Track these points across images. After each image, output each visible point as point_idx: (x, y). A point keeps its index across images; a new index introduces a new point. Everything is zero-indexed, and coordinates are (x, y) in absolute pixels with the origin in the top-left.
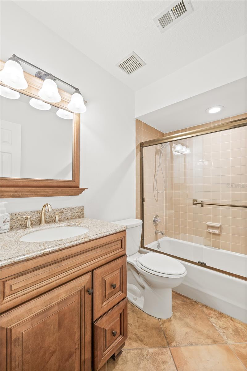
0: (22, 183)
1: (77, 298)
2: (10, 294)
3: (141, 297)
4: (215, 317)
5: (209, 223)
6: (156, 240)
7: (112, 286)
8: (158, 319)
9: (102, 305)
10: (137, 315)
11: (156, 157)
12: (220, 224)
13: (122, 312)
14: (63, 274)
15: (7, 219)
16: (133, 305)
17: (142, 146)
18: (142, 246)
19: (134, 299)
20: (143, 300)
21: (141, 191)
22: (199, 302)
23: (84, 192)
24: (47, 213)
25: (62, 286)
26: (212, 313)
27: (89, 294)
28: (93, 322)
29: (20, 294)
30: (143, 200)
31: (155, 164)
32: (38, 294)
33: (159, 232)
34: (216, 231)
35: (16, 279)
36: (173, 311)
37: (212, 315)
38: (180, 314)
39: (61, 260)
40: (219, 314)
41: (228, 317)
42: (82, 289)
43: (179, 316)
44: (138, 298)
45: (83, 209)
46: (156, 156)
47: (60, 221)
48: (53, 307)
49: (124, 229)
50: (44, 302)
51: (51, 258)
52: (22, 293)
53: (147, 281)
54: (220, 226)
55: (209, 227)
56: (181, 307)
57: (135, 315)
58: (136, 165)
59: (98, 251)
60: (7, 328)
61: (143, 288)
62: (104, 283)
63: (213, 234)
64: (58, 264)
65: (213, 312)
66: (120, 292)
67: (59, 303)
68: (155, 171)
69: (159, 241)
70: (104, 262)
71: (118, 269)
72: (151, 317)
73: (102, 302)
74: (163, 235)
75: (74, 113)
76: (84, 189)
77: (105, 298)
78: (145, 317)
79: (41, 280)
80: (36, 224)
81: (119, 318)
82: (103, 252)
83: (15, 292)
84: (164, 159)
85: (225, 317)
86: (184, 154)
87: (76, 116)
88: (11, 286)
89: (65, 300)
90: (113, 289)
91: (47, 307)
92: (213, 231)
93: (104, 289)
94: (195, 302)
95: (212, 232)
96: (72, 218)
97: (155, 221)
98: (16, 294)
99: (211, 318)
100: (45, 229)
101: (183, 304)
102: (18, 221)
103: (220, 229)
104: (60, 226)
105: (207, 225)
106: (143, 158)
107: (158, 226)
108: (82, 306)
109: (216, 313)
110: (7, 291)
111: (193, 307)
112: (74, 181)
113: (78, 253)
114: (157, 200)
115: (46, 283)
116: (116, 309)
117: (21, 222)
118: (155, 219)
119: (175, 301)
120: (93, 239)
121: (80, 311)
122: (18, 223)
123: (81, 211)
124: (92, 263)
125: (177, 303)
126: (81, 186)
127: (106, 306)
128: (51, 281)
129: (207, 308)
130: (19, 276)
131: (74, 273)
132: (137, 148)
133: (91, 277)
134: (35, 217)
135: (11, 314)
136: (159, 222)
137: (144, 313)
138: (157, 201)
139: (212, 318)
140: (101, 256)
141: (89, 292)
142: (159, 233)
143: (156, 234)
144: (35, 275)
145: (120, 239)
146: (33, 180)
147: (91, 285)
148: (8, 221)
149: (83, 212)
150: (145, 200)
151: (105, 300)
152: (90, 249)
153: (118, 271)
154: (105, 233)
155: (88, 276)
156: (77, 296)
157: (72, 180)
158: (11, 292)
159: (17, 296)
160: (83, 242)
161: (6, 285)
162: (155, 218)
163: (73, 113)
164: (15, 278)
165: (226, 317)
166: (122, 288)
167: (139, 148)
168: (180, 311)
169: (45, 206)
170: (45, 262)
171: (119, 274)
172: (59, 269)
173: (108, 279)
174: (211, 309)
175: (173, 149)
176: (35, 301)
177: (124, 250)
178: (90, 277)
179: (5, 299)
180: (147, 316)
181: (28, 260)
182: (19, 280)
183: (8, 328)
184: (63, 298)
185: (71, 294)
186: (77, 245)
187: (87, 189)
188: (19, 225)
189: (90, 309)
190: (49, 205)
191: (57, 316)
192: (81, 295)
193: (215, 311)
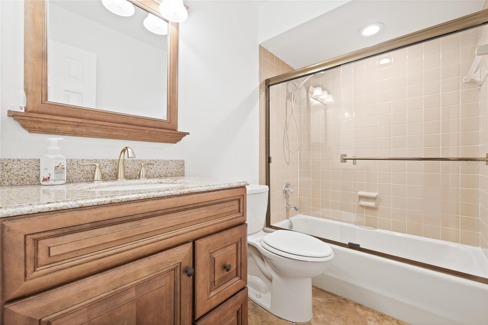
0: (87, 114)
1: (167, 281)
2: (47, 263)
3: (266, 293)
4: (374, 320)
5: (361, 193)
6: (288, 218)
7: (225, 267)
8: (291, 323)
9: (208, 296)
10: (261, 318)
11: (286, 103)
12: (377, 193)
13: (239, 308)
14: (144, 240)
15: (62, 164)
16: (255, 304)
17: (268, 84)
18: (268, 223)
19: (257, 295)
20: (271, 297)
21: (266, 137)
22: (349, 300)
23: (184, 138)
24: (127, 165)
25: (143, 259)
26: (369, 314)
27: (189, 275)
28: (195, 321)
29: (67, 264)
30: (269, 160)
31: (286, 113)
32: (101, 268)
33: (291, 206)
34: (372, 204)
35: (60, 239)
36: (313, 313)
37: (370, 317)
38: (323, 316)
39: (141, 216)
40: (380, 316)
41: (393, 319)
42: (176, 267)
43: (323, 319)
44: (262, 294)
45: (183, 165)
46: (286, 101)
47: (148, 177)
48: (126, 290)
49: (242, 184)
50: (112, 282)
51: (124, 211)
52: (70, 263)
53: (275, 267)
54: (377, 196)
55: (361, 197)
56: (324, 306)
57: (259, 317)
58: (259, 111)
59: (203, 212)
60: (40, 320)
61: (270, 280)
62: (212, 263)
63: (368, 207)
64: (136, 223)
65: (372, 313)
66: (237, 278)
67: (138, 286)
68: (286, 123)
69: (292, 219)
70: (211, 229)
71: (234, 243)
72: (282, 320)
73: (209, 291)
74: (296, 210)
75: (170, 22)
76: (184, 134)
77: (214, 285)
78: (272, 320)
79: (106, 245)
80: (110, 179)
81: (234, 318)
82: (212, 213)
83: (58, 260)
84: (298, 107)
85: (388, 320)
86: (325, 104)
87: (172, 26)
88: (49, 248)
89: (148, 282)
90: (226, 273)
91: (117, 290)
92: (367, 203)
93: (212, 271)
94: (345, 299)
95: (366, 205)
96: (166, 176)
97: (285, 192)
98: (60, 263)
99: (368, 321)
100: (123, 185)
101: (327, 303)
102: (82, 172)
103: (376, 200)
104: (147, 182)
105: (358, 195)
106: (269, 101)
107: (289, 199)
108: (177, 294)
109: (375, 315)
110: (42, 257)
111: (342, 306)
112: (169, 122)
113: (170, 210)
114: (288, 162)
115: (114, 251)
116: (231, 303)
117: (87, 174)
118: (286, 189)
119: (316, 299)
120: (195, 191)
121: (173, 301)
122: (81, 175)
123: (179, 167)
124: (194, 228)
125: (319, 302)
126: (180, 129)
127: (215, 297)
128: (123, 249)
129: (361, 307)
130: (64, 234)
131: (164, 240)
132: (260, 86)
133: (192, 250)
134: (108, 169)
135: (49, 295)
136: (291, 193)
137: (272, 315)
138: (288, 164)
139: (371, 322)
140: (207, 219)
141: (188, 272)
142: (291, 208)
143: (287, 210)
144: (96, 236)
145: (237, 197)
146: (106, 113)
147: (192, 262)
148: (64, 168)
149: (183, 169)
150: (272, 160)
151: (214, 288)
152: (190, 206)
153: (234, 247)
154: (214, 187)
155: (188, 248)
156: (168, 278)
157: (166, 119)
158: (50, 260)
159: (60, 267)
160: (179, 193)
161: (40, 246)
162: (286, 187)
163: (168, 22)
164: (57, 236)
165: (390, 319)
166: (239, 272)
167: (264, 86)
168: (324, 313)
169: (124, 151)
170: (113, 216)
171: (235, 251)
172: (138, 231)
173: (219, 256)
174: (368, 309)
175: (310, 95)
176: (94, 278)
177: (243, 216)
178: (190, 249)
179: (38, 271)
180: (275, 319)
181: (81, 208)
182: (64, 241)
183: (43, 320)
184: (143, 279)
185: (159, 273)
186: (169, 197)
187: (188, 134)
188: (82, 178)
189: (189, 299)
190: (129, 150)
191: (134, 306)
192: (176, 275)
193: (373, 311)
